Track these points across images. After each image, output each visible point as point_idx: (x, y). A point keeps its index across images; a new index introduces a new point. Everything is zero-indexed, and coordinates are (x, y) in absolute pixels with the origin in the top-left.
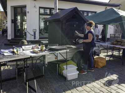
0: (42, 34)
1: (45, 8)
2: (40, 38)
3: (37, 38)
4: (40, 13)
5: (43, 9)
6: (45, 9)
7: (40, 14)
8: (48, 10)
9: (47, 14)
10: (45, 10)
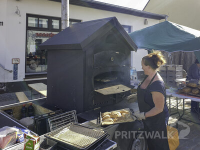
0: (32, 68)
1: (38, 17)
2: (27, 77)
3: (21, 77)
4: (29, 25)
5: (34, 18)
6: (40, 19)
7: (28, 28)
8: (43, 20)
9: (42, 29)
10: (38, 21)
